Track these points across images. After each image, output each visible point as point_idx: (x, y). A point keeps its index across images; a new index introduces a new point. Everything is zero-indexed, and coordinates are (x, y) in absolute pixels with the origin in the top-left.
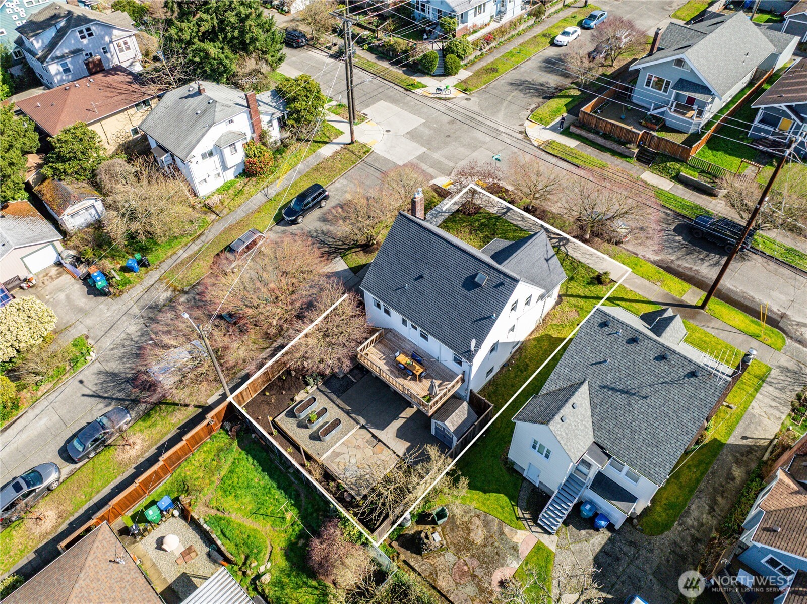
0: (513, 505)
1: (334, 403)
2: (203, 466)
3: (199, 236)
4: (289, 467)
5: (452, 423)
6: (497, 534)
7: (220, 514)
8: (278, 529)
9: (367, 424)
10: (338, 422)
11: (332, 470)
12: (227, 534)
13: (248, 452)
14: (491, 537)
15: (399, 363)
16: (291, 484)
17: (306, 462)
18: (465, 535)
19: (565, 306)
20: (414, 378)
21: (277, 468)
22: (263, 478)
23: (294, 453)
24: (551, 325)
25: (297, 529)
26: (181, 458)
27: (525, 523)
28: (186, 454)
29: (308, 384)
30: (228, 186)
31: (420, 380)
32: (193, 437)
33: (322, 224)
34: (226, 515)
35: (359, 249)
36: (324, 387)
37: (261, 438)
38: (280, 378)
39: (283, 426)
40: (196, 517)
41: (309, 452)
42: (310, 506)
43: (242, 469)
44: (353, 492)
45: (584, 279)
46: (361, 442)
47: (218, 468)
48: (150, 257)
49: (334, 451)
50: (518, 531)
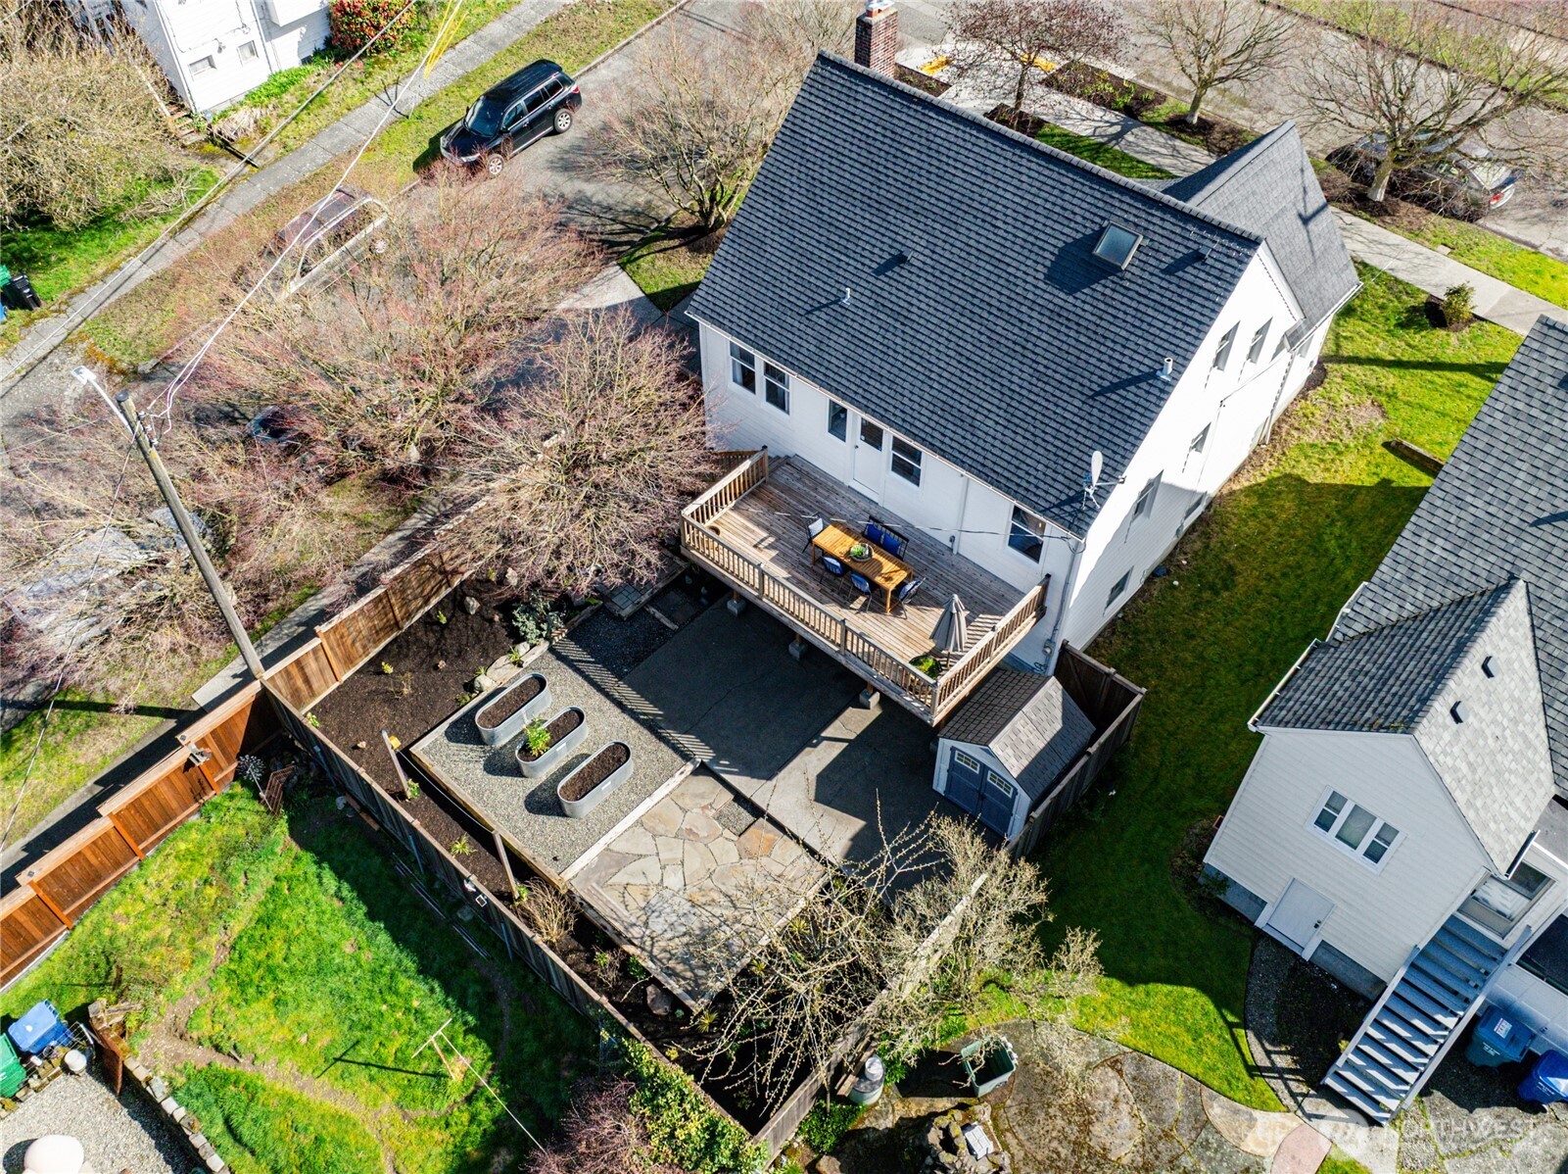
0: (1231, 1026)
1: (608, 695)
2: (172, 904)
3: (190, 220)
4: (459, 904)
5: (1015, 747)
6: (1185, 1127)
7: (221, 1063)
8: (420, 1113)
9: (715, 760)
10: (620, 753)
11: (604, 911)
12: (245, 1131)
13: (322, 857)
14: (1167, 1135)
15: (825, 553)
16: (465, 960)
17: (517, 888)
18: (1073, 1132)
19: (1337, 387)
20: (878, 600)
21: (418, 906)
22: (370, 940)
23: (476, 857)
24: (1300, 447)
25: (485, 1115)
26: (98, 878)
27: (1278, 1084)
28: (119, 865)
29: (518, 637)
30: (280, 85)
31: (897, 610)
32: (136, 805)
33: (560, 178)
34: (245, 1069)
35: (676, 242)
36: (572, 645)
37: (364, 809)
38: (429, 621)
39: (438, 770)
40: (141, 1074)
41: (527, 853)
42: (528, 1034)
43: (301, 910)
44: (674, 986)
45: (1388, 313)
46: (698, 820)
47: (222, 910)
48: (40, 282)
49: (608, 849)
50: (1257, 1114)
